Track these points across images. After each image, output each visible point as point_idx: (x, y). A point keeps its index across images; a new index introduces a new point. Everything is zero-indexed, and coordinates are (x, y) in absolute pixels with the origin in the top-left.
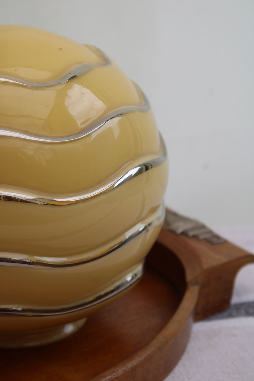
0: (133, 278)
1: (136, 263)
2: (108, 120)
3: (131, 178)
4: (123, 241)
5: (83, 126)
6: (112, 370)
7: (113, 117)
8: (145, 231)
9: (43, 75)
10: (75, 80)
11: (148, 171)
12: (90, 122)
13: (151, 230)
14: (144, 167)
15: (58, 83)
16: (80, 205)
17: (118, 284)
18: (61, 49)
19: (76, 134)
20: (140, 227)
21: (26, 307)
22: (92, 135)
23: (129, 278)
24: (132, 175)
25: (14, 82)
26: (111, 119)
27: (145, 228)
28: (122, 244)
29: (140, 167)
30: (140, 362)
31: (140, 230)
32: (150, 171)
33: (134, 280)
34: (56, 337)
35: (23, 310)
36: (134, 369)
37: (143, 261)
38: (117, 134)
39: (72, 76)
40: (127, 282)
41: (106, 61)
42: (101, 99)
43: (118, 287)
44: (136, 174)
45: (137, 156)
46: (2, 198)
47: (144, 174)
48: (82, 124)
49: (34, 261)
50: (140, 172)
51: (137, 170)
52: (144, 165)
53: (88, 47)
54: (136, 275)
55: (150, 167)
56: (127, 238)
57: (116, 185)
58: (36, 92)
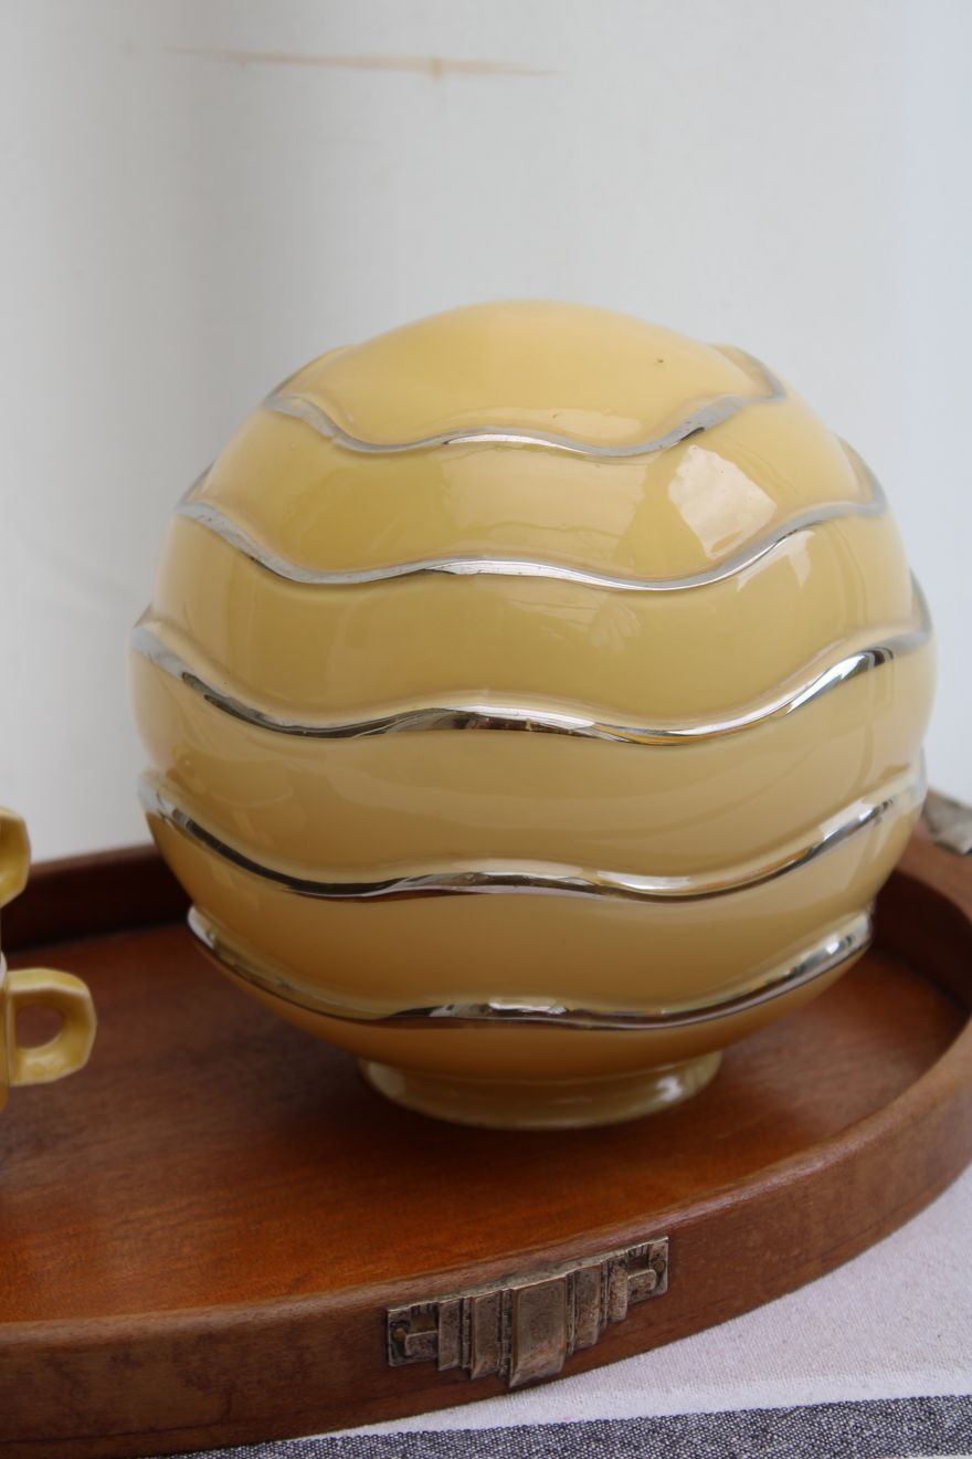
0: (842, 946)
1: (850, 908)
2: (784, 537)
3: (837, 683)
4: (816, 846)
5: (721, 553)
6: (797, 1157)
7: (795, 531)
8: (872, 822)
9: (622, 428)
10: (699, 437)
11: (883, 667)
12: (738, 542)
13: (888, 821)
14: (872, 657)
15: (657, 448)
16: (716, 746)
17: (804, 957)
18: (661, 361)
19: (705, 572)
20: (861, 811)
21: (573, 1006)
22: (740, 577)
23: (831, 946)
24: (840, 676)
25: (554, 445)
26: (791, 534)
27: (875, 814)
28: (810, 854)
29: (862, 657)
30: (866, 1144)
31: (862, 817)
32: (886, 667)
33: (845, 953)
34: (636, 1109)
35: (567, 1014)
36: (849, 1162)
37: (870, 907)
38: (802, 572)
39: (692, 429)
40: (828, 957)
41: (772, 389)
42: (760, 486)
43: (802, 969)
44: (851, 676)
45: (853, 628)
46: (528, 727)
47: (873, 674)
48: (716, 547)
49: (597, 883)
50: (861, 668)
51: (855, 665)
52: (869, 651)
53: (725, 351)
54: (849, 939)
55: (886, 656)
56: (826, 838)
57: (796, 704)
58: (609, 472)
